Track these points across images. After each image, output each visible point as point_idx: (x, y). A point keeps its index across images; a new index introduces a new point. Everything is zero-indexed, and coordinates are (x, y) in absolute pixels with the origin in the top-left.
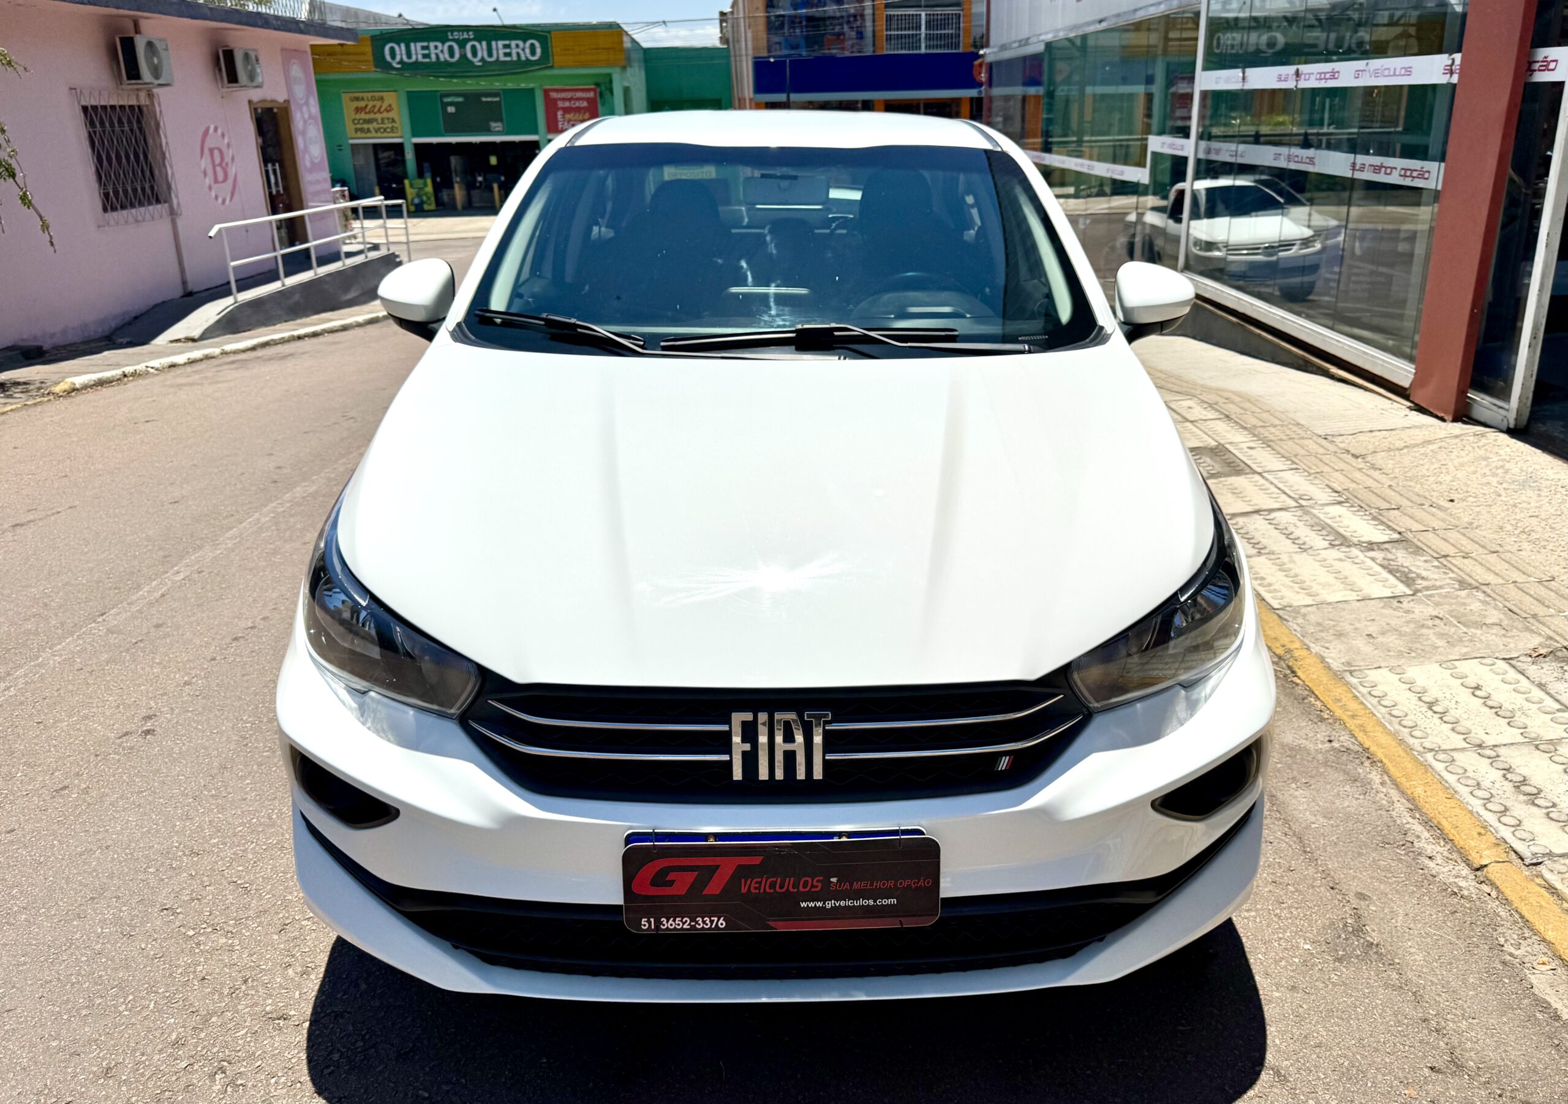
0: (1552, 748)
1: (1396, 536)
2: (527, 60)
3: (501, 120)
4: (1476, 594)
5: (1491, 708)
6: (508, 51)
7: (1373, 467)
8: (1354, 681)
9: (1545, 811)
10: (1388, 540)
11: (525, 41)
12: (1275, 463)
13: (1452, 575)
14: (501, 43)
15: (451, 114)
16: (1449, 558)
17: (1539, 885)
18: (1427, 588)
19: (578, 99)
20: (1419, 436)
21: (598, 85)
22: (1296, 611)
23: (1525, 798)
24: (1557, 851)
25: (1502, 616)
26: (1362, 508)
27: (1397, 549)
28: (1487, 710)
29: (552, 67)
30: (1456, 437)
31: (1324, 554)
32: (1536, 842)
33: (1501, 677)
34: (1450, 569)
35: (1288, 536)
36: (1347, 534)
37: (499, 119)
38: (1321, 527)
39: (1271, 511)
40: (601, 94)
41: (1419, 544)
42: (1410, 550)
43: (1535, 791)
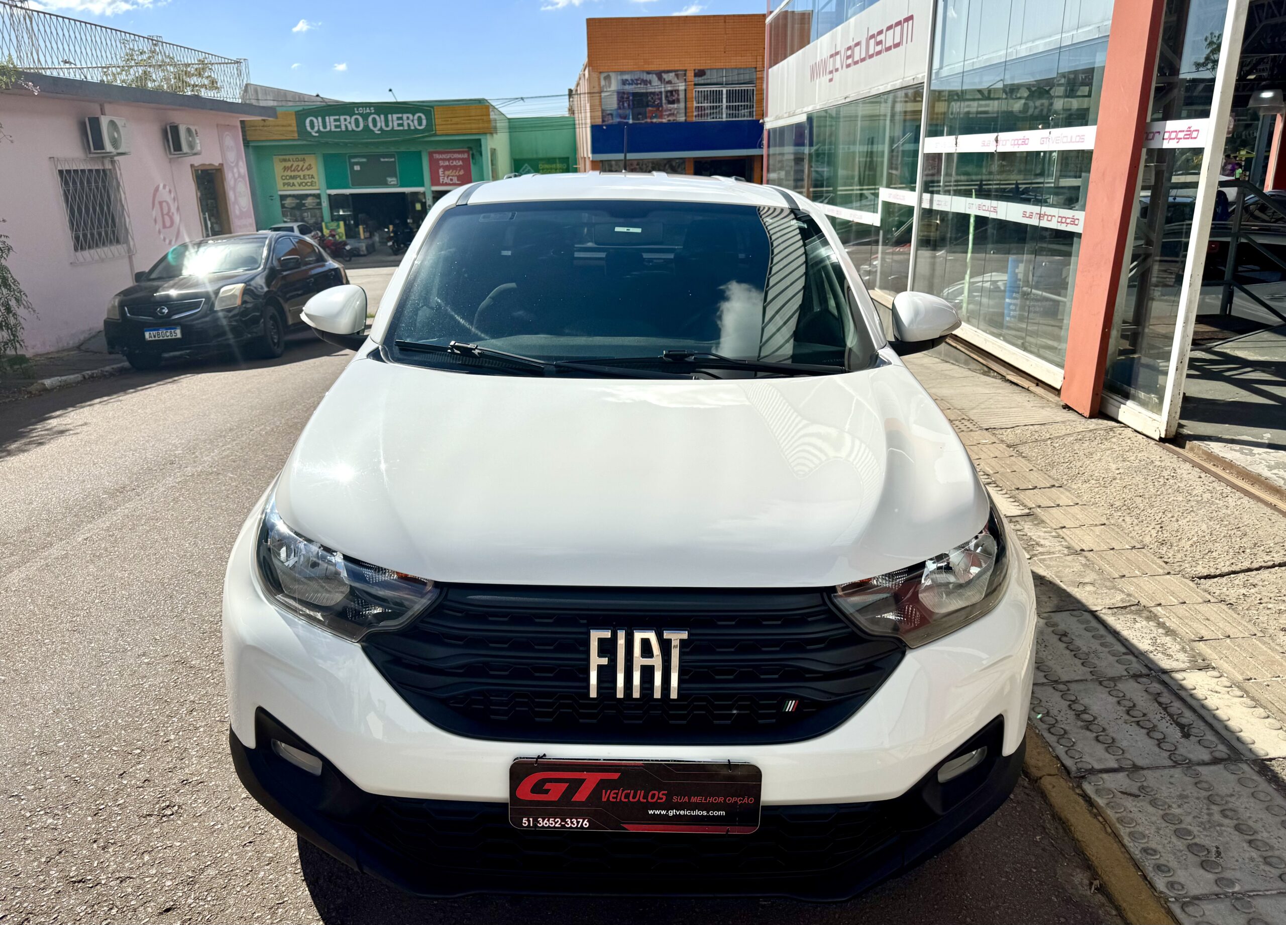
0: (1112, 684)
1: (1027, 511)
2: (416, 128)
3: (396, 177)
4: (1080, 558)
5: (1072, 651)
6: (401, 122)
7: (1020, 454)
9: (1095, 734)
10: (1020, 514)
11: (414, 115)
13: (1064, 543)
14: (395, 116)
15: (357, 171)
16: (1063, 530)
17: (1078, 794)
18: (1042, 554)
19: (455, 159)
20: (1062, 430)
21: (470, 148)
23: (1082, 724)
24: (1097, 766)
25: (1097, 577)
26: (1003, 488)
27: (1025, 522)
28: (1068, 652)
29: (435, 135)
30: (1091, 431)
32: (1083, 760)
33: (1084, 626)
34: (1063, 538)
37: (394, 175)
40: (473, 155)
41: (1044, 518)
42: (1035, 522)
43: (1092, 719)
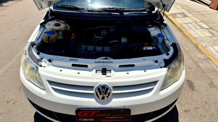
8: (206, 48)
10: (209, 28)
12: (191, 16)
18: (215, 35)
20: (212, 12)
22: (197, 38)
26: (204, 23)
31: (200, 30)
35: (194, 27)
36: (203, 27)
38: (199, 25)
39: (192, 23)
42: (212, 29)
